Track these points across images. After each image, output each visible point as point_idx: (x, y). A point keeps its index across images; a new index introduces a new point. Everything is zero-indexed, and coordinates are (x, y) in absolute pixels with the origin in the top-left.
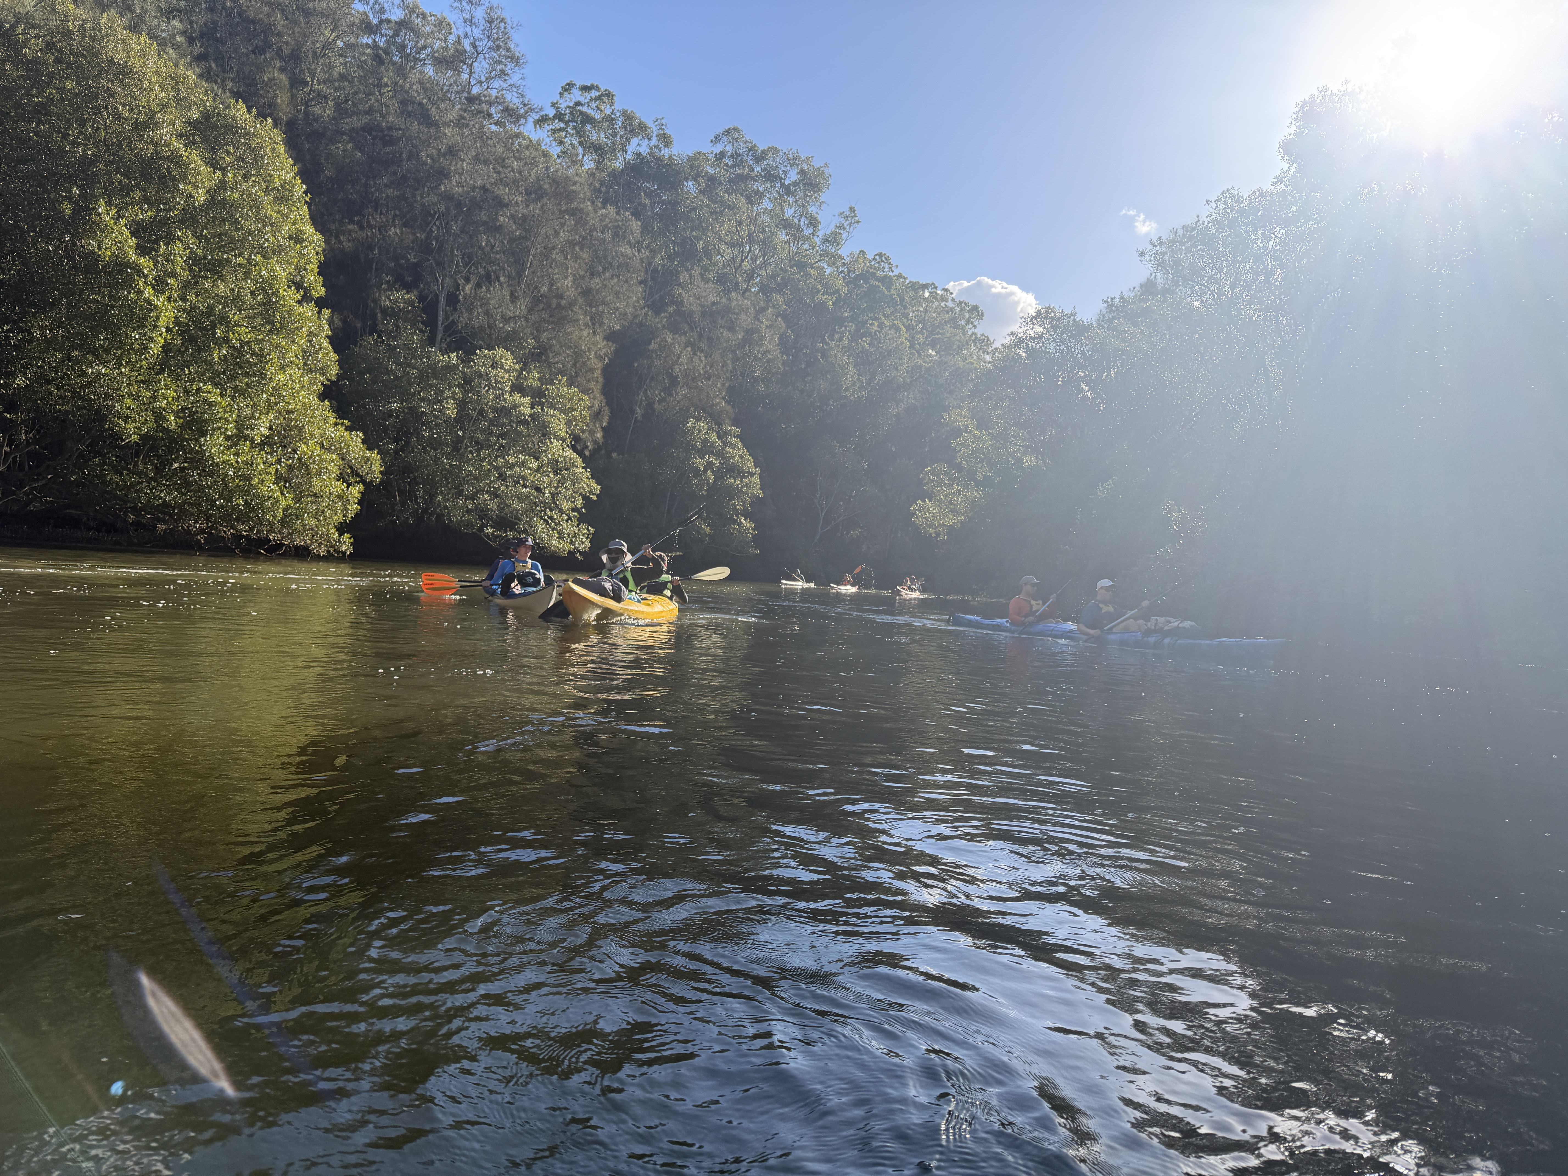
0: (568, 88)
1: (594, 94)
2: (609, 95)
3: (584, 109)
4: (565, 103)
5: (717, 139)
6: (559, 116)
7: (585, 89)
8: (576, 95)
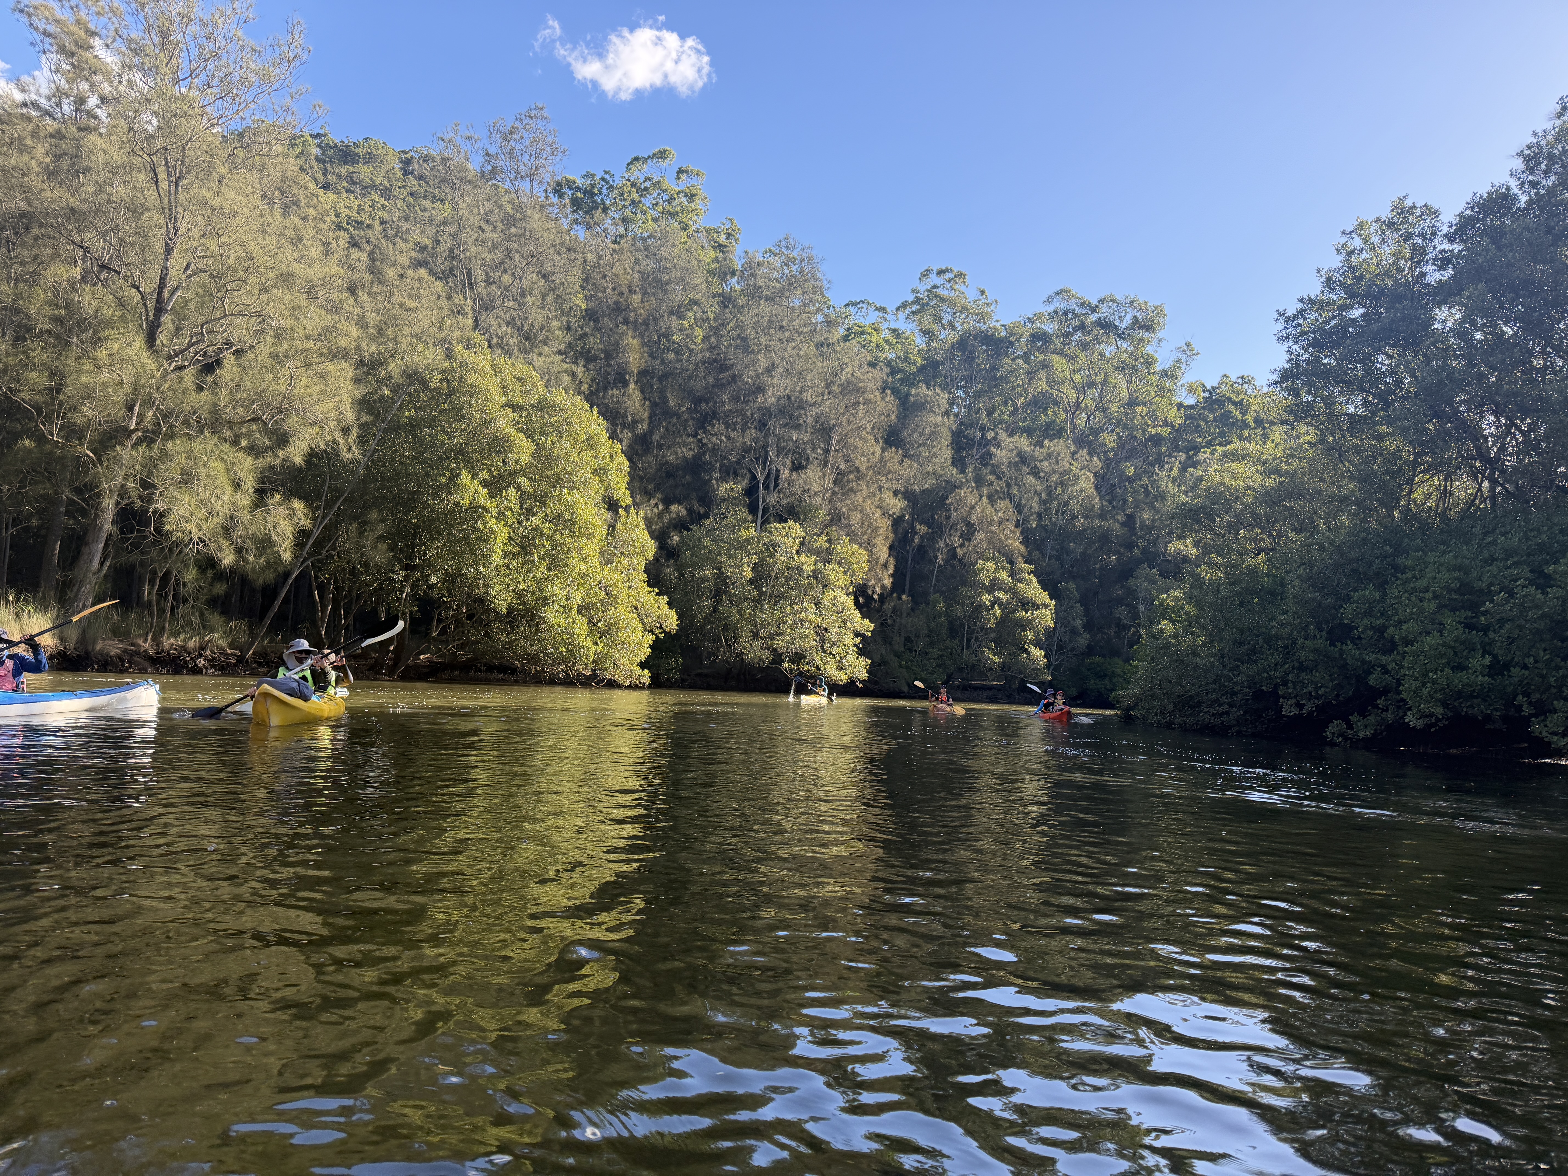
0: (926, 274)
1: (948, 276)
2: (960, 275)
3: (939, 291)
4: (923, 287)
5: (1049, 300)
6: (917, 300)
7: (941, 272)
8: (934, 279)
